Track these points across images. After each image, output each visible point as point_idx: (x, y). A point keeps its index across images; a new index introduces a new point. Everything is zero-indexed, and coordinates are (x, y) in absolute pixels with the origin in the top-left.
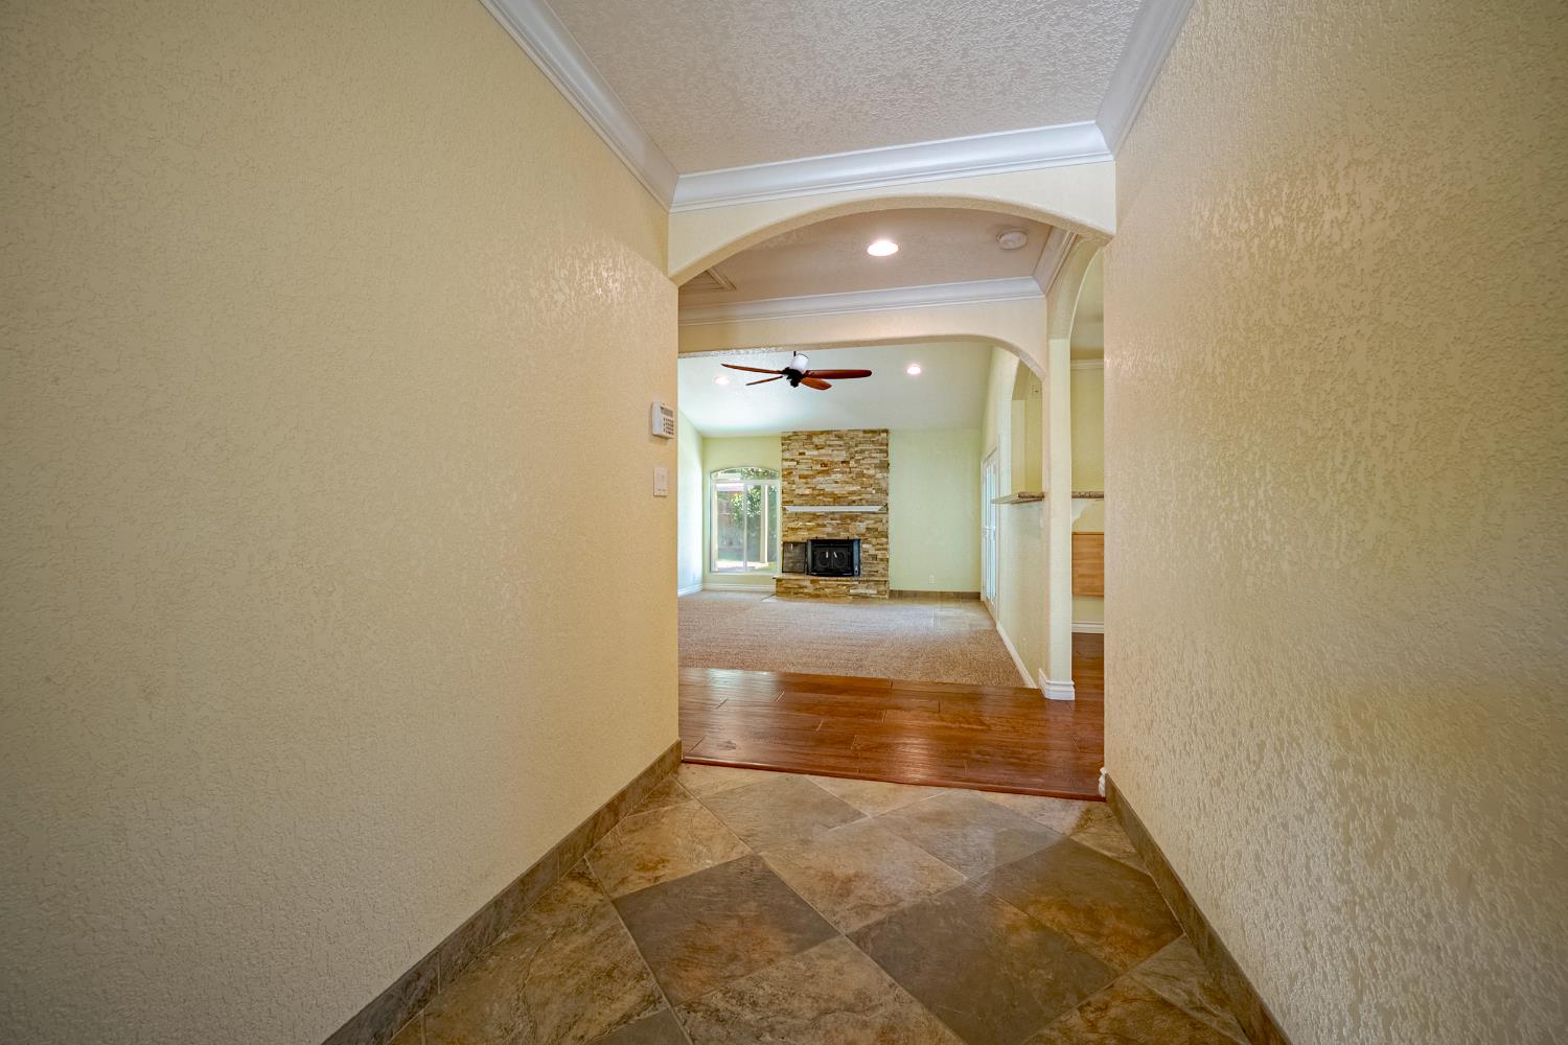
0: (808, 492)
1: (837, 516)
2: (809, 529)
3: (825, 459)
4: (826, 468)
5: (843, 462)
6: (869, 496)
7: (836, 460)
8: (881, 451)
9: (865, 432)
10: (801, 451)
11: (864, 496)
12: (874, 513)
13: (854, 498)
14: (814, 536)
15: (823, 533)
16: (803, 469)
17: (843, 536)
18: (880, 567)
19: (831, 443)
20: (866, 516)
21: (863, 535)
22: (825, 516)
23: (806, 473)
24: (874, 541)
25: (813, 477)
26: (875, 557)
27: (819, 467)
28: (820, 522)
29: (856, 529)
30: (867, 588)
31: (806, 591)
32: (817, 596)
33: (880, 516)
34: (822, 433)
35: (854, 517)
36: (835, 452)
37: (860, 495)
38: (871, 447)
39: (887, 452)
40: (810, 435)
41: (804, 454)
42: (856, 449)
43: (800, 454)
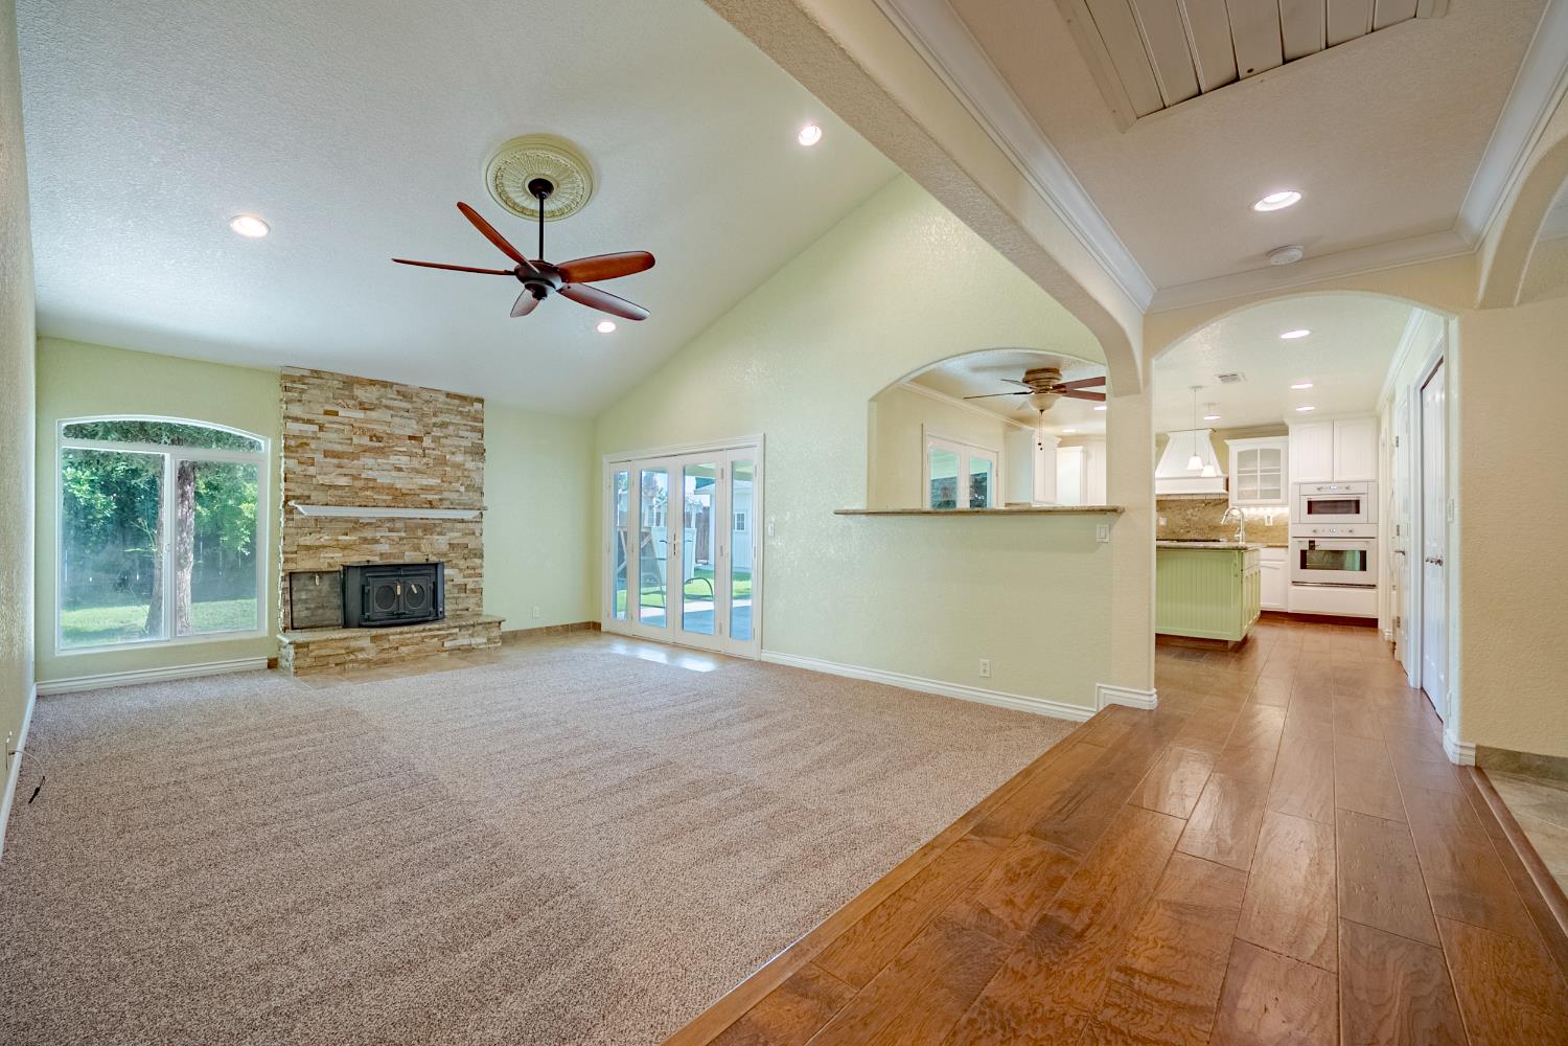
0: (343, 481)
1: (399, 525)
2: (345, 548)
3: (379, 429)
4: (380, 444)
5: (410, 438)
6: (454, 496)
7: (398, 432)
8: (474, 429)
9: (448, 395)
10: (328, 408)
11: (446, 495)
12: (462, 521)
13: (430, 497)
14: (355, 559)
15: (372, 553)
16: (332, 439)
17: (410, 557)
18: (471, 602)
19: (389, 403)
20: (449, 525)
21: (445, 555)
22: (378, 524)
23: (338, 448)
24: (462, 563)
25: (354, 456)
26: (463, 588)
27: (365, 441)
28: (368, 533)
29: (431, 548)
30: (472, 635)
31: (361, 656)
32: (386, 662)
33: (471, 526)
34: (373, 383)
35: (429, 527)
36: (397, 420)
37: (441, 492)
38: (457, 419)
39: (481, 431)
40: (350, 382)
41: (336, 414)
42: (434, 420)
43: (327, 413)
